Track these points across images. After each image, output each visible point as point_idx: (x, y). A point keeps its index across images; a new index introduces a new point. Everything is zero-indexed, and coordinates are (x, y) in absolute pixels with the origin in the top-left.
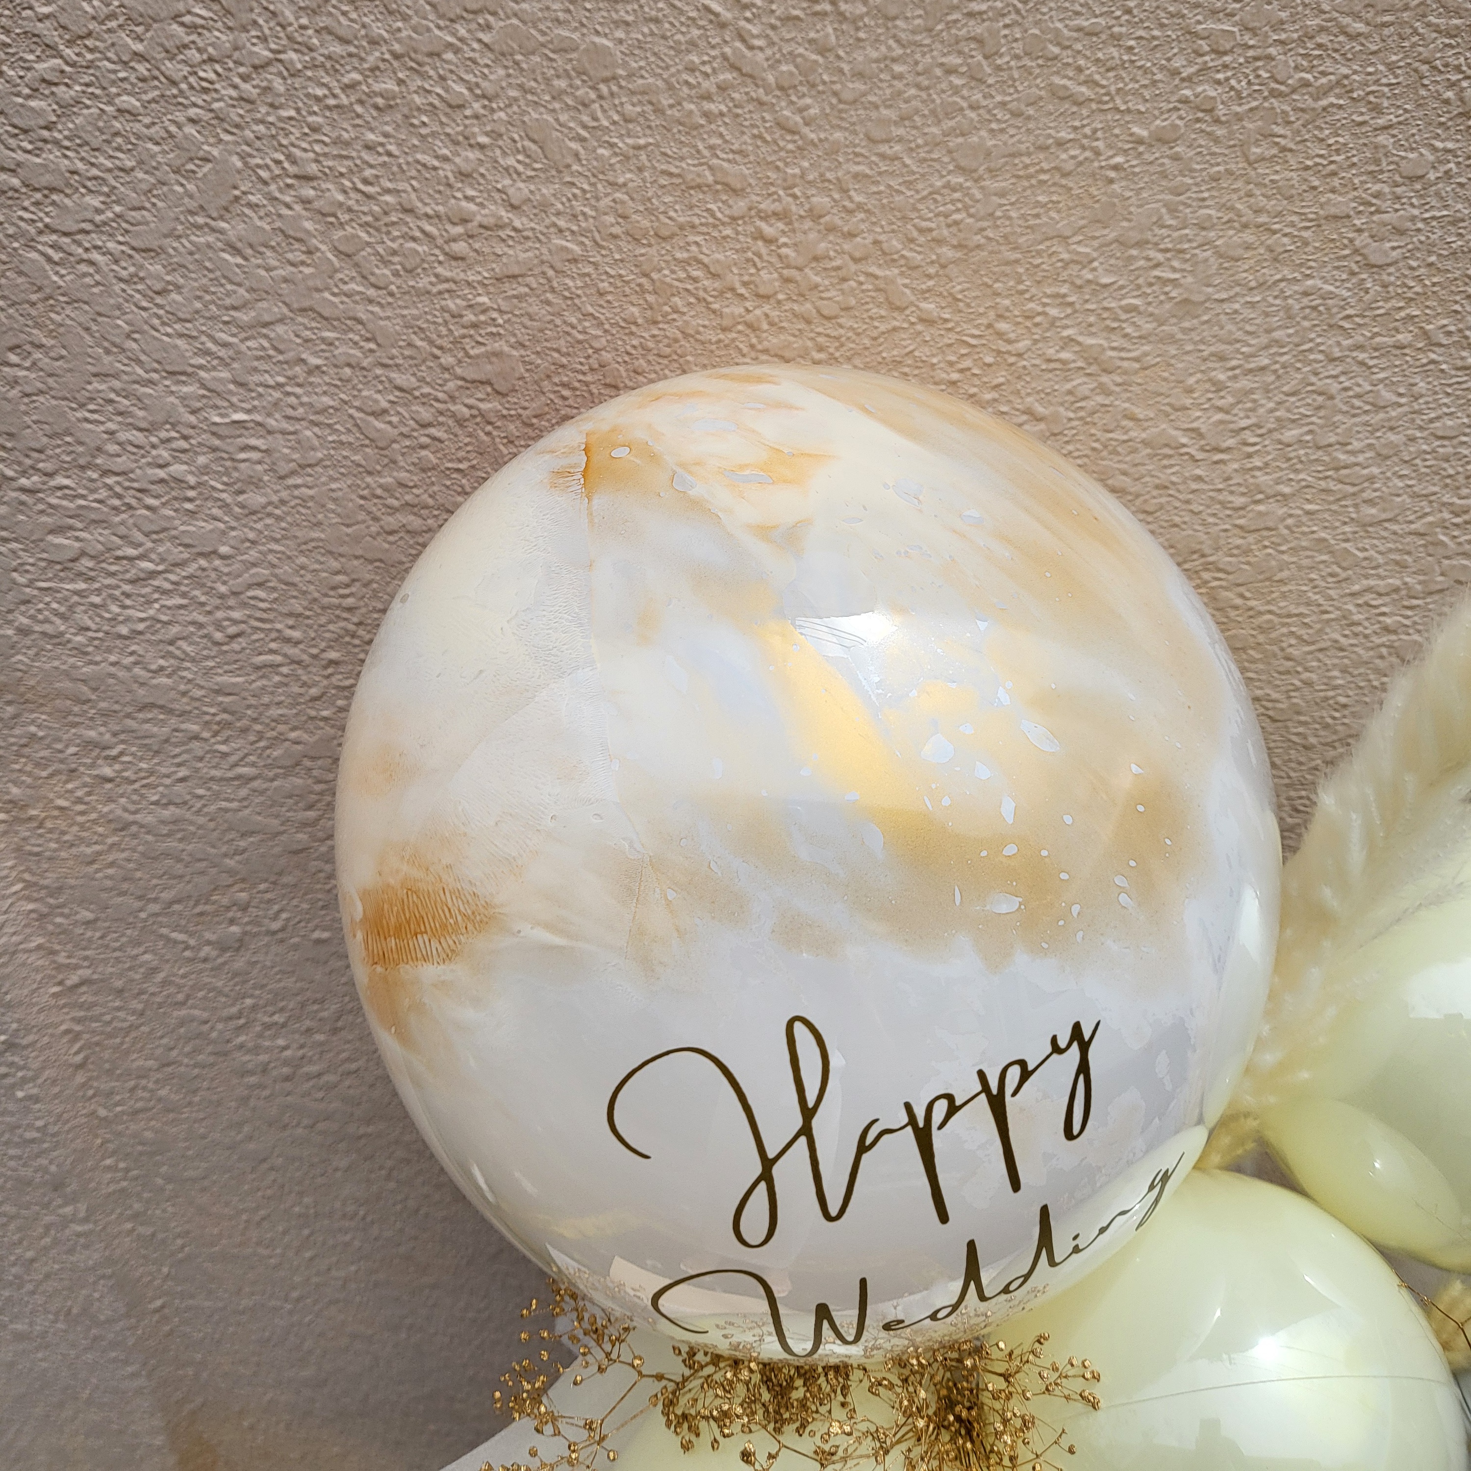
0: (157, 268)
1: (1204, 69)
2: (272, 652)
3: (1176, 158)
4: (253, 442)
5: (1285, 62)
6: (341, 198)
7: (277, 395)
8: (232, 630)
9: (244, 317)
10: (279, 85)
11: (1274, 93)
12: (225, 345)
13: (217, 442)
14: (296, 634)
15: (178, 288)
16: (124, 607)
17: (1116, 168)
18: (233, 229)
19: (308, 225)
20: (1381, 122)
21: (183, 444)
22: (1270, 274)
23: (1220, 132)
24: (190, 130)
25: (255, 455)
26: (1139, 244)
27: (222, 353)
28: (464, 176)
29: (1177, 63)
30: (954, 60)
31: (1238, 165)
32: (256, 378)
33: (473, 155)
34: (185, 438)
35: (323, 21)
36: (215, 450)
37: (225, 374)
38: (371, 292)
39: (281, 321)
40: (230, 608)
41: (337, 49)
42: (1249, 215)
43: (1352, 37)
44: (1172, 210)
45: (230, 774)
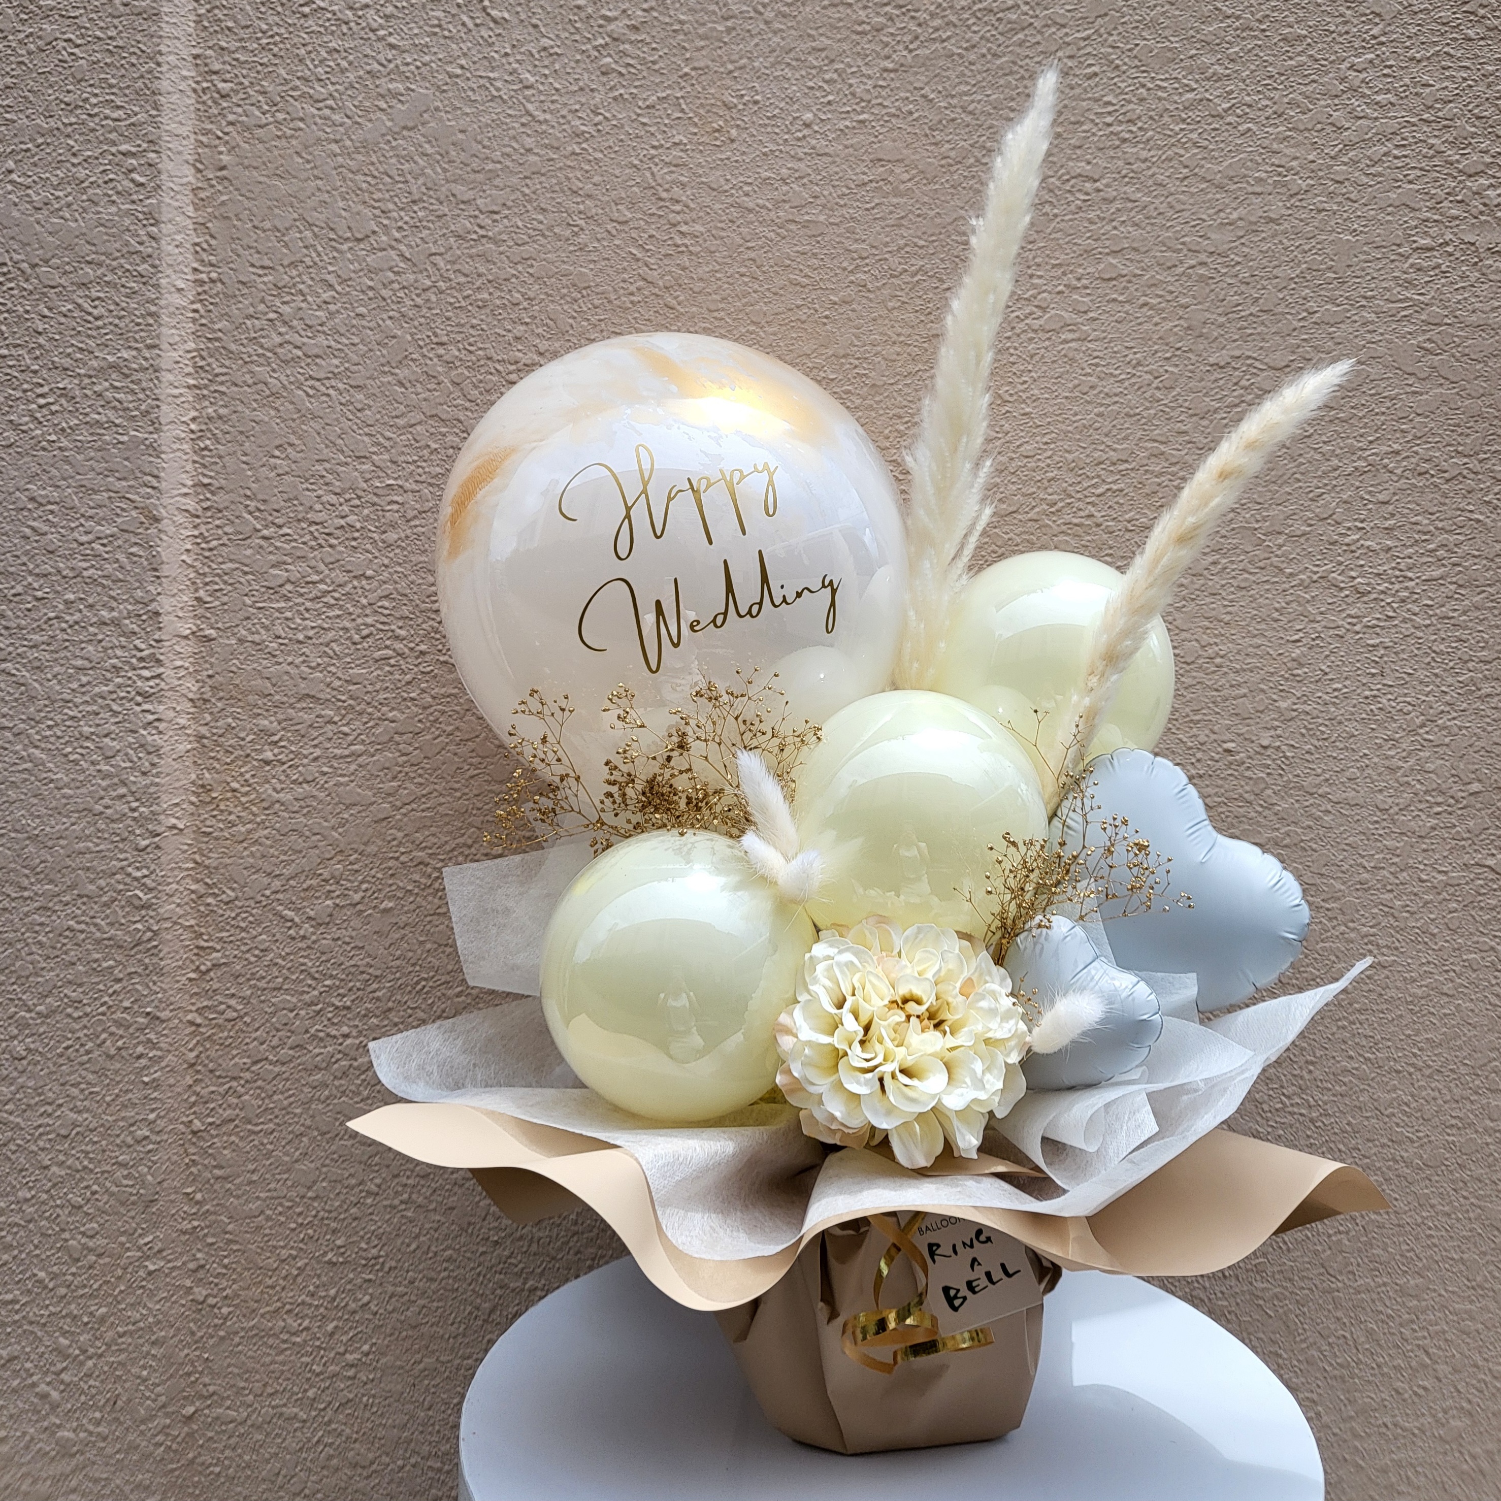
0: (360, 396)
1: (857, 266)
2: (387, 647)
3: (854, 310)
4: (396, 498)
5: (894, 261)
6: (457, 353)
7: (412, 467)
8: (365, 632)
9: (401, 422)
10: (434, 298)
11: (892, 276)
12: (389, 439)
13: (376, 499)
14: (403, 633)
15: (370, 407)
16: (305, 619)
17: (826, 317)
18: (402, 373)
19: (440, 369)
20: (945, 286)
21: (357, 502)
22: (912, 368)
23: (872, 296)
24: (389, 322)
25: (395, 507)
26: (845, 356)
27: (387, 444)
28: (517, 339)
29: (845, 264)
30: (743, 270)
31: (883, 312)
32: (402, 458)
33: (522, 328)
34: (359, 497)
35: (457, 267)
36: (374, 505)
37: (386, 457)
38: (468, 404)
39: (420, 423)
40: (366, 615)
41: (462, 279)
42: (895, 338)
43: (921, 247)
44: (858, 337)
45: (347, 752)
